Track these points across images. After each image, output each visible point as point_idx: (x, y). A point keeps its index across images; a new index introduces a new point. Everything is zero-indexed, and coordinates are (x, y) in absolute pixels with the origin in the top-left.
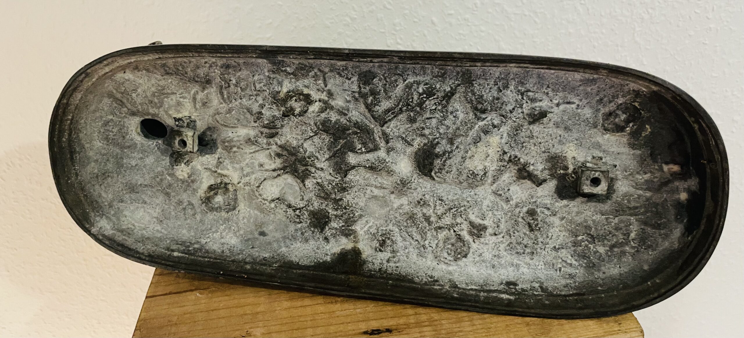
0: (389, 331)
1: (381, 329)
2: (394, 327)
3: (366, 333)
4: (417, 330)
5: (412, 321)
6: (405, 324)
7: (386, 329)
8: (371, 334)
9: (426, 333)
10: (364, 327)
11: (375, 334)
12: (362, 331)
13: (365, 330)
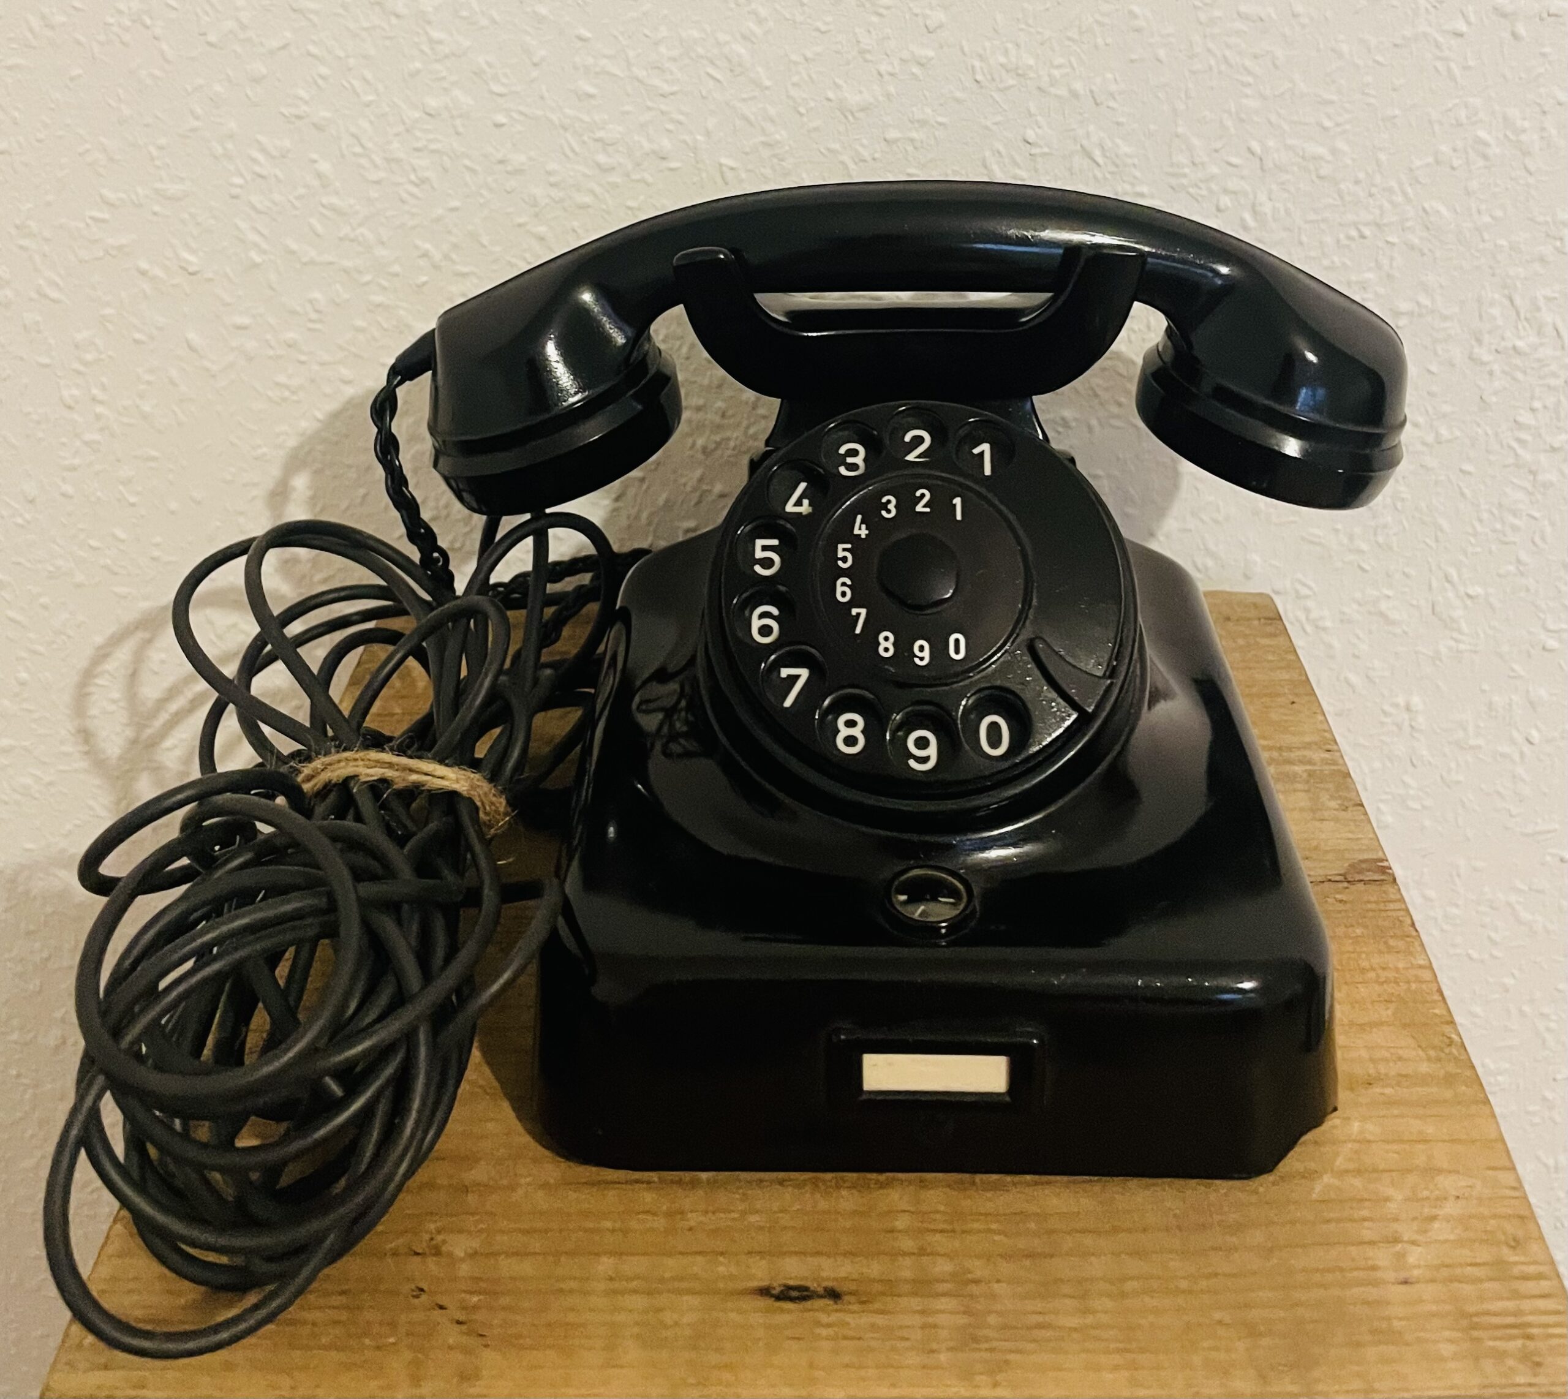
0: (834, 1295)
1: (813, 1285)
2: (853, 1287)
3: (764, 1292)
4: (915, 1303)
5: (907, 1274)
6: (881, 1281)
7: (825, 1289)
8: (778, 1298)
9: (941, 1319)
10: (761, 1273)
11: (792, 1299)
12: (755, 1284)
13: (765, 1284)
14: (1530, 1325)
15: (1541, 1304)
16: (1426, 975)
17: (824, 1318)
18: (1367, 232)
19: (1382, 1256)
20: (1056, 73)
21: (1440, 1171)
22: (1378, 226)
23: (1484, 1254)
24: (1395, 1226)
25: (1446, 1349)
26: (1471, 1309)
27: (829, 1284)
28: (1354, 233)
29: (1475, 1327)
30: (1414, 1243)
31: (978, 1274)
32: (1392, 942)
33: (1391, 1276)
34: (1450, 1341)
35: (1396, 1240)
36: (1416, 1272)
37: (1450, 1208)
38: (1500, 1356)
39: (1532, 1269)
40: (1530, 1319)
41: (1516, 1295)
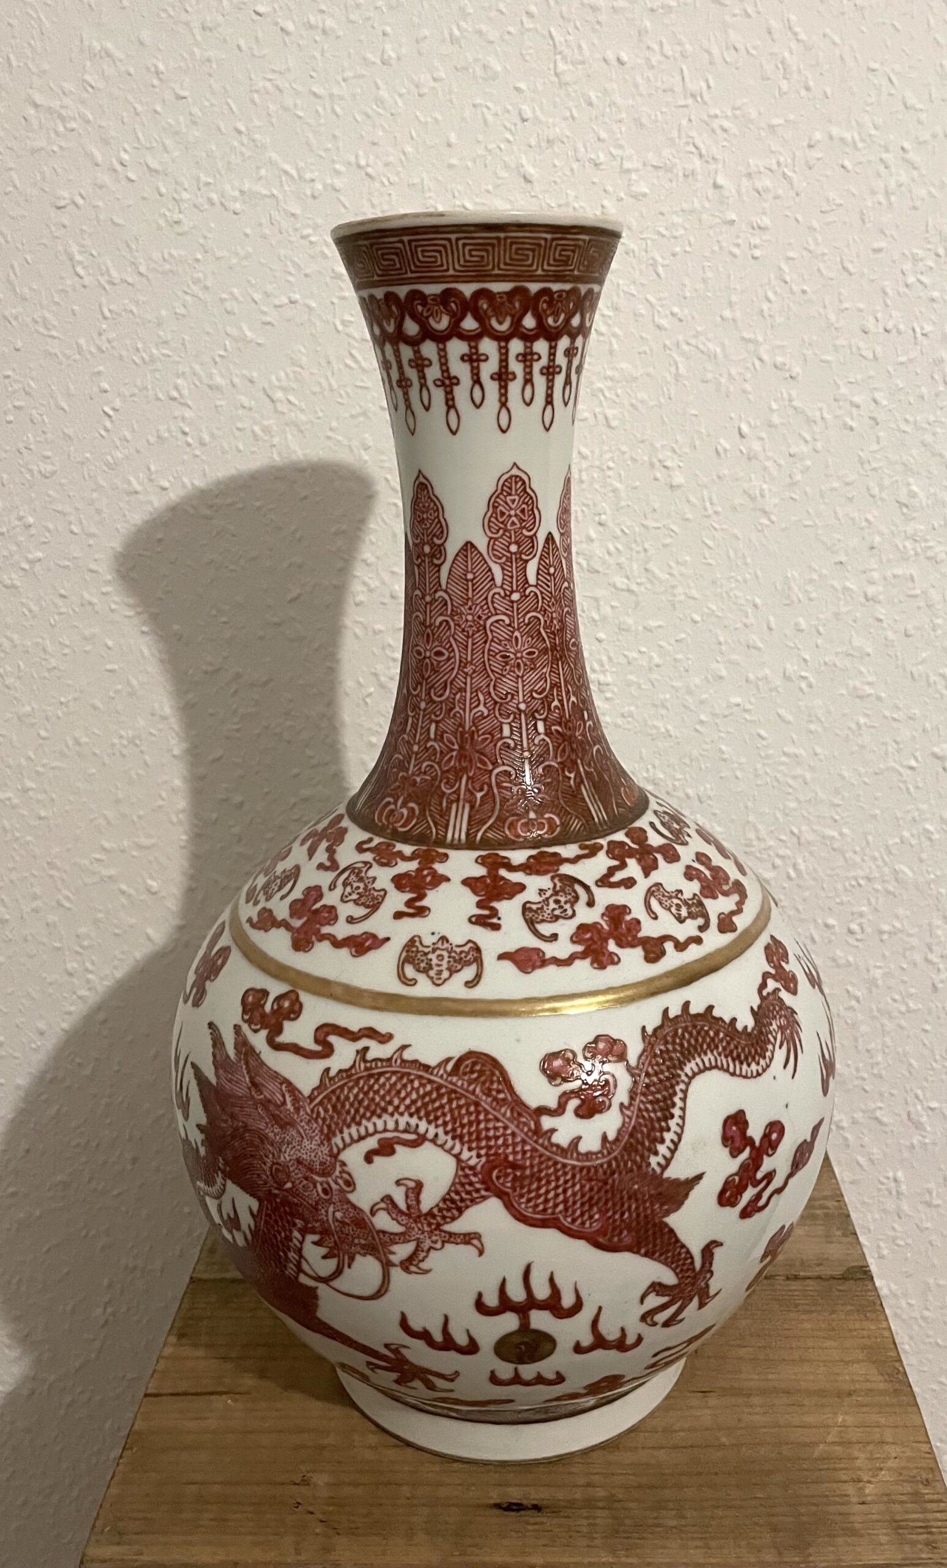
0: (537, 1508)
1: (525, 1502)
2: (549, 1503)
3: (498, 1506)
4: (585, 1513)
5: (579, 1497)
6: (565, 1500)
7: (533, 1505)
8: (506, 1509)
9: (598, 1521)
10: (495, 1497)
11: (513, 1510)
12: (492, 1502)
13: (498, 1501)
14: (932, 1527)
15: (938, 1515)
16: (886, 1334)
17: (532, 1520)
18: (862, 882)
19: (850, 1489)
20: (676, 783)
21: (887, 1443)
22: (869, 879)
23: (908, 1488)
24: (860, 1473)
25: (883, 1539)
26: (898, 1517)
27: (535, 1502)
28: (854, 883)
29: (900, 1527)
30: (869, 1482)
31: (620, 1496)
32: (868, 1315)
33: (854, 1500)
34: (886, 1535)
35: (860, 1481)
36: (869, 1498)
37: (891, 1464)
38: (913, 1543)
39: (936, 1497)
40: (932, 1523)
41: (925, 1511)
